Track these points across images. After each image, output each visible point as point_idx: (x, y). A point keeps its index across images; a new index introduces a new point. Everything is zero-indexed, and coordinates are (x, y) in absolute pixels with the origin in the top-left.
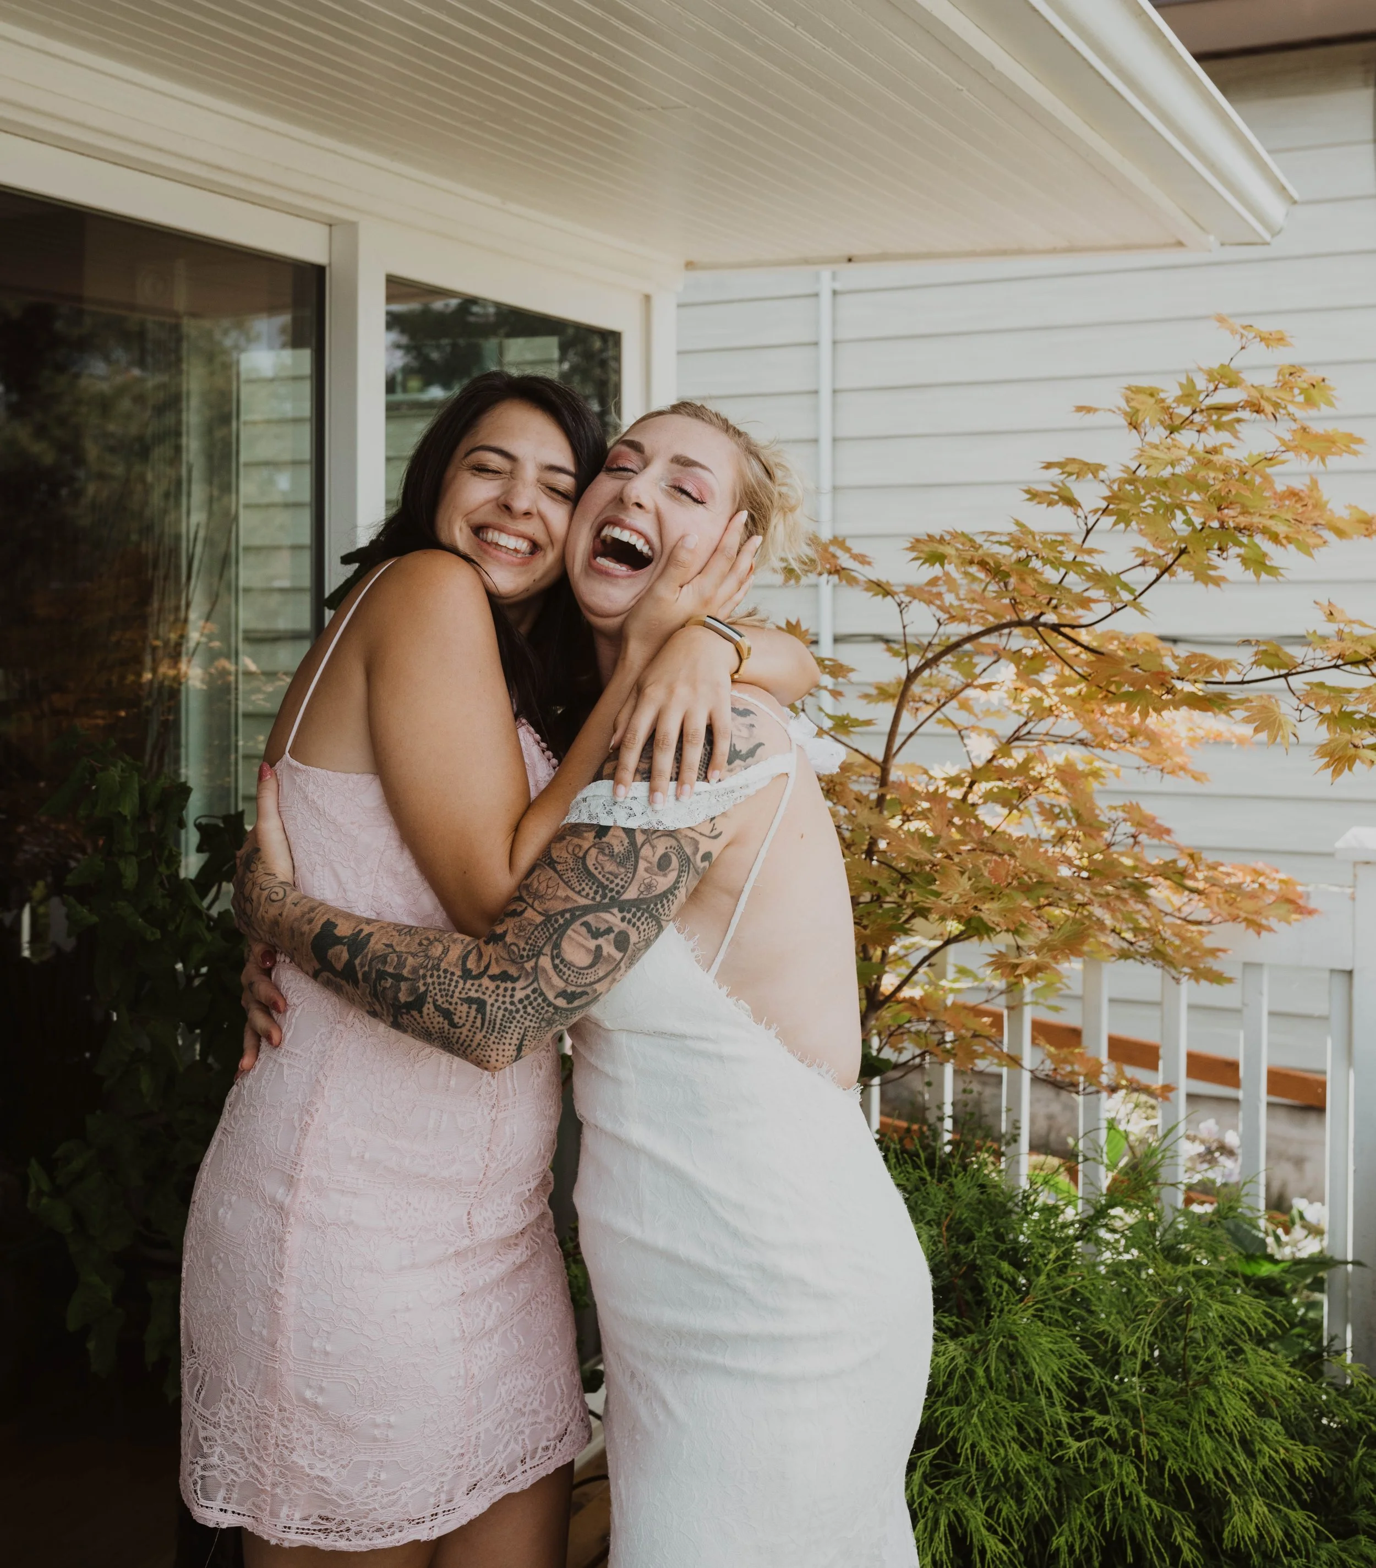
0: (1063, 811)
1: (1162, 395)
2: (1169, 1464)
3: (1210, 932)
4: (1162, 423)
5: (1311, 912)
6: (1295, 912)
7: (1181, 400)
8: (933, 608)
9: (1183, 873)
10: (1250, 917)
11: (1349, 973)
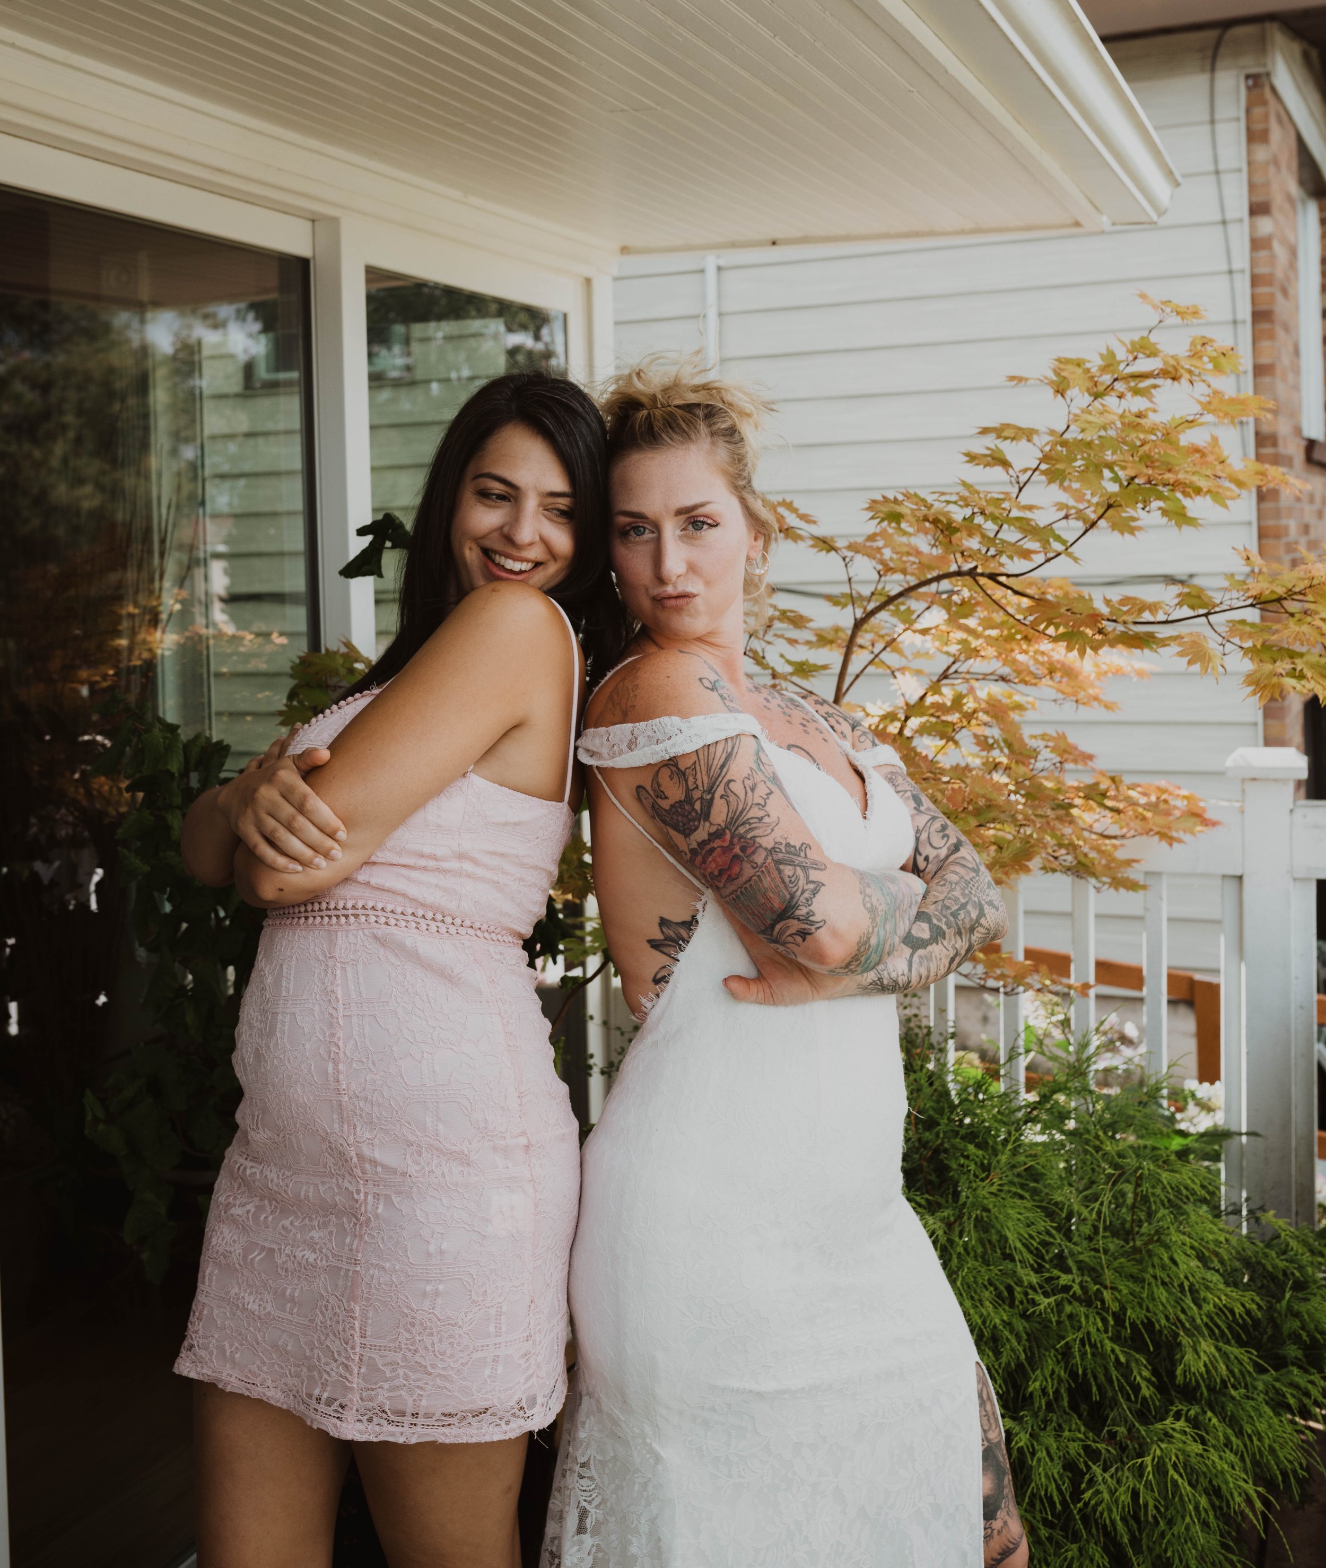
0: (996, 741)
1: (1088, 365)
2: (1128, 1313)
3: (1122, 845)
4: (1088, 390)
5: (1215, 824)
6: (1201, 825)
7: (1104, 369)
8: (874, 563)
9: (1104, 795)
10: (1163, 831)
11: (1240, 878)
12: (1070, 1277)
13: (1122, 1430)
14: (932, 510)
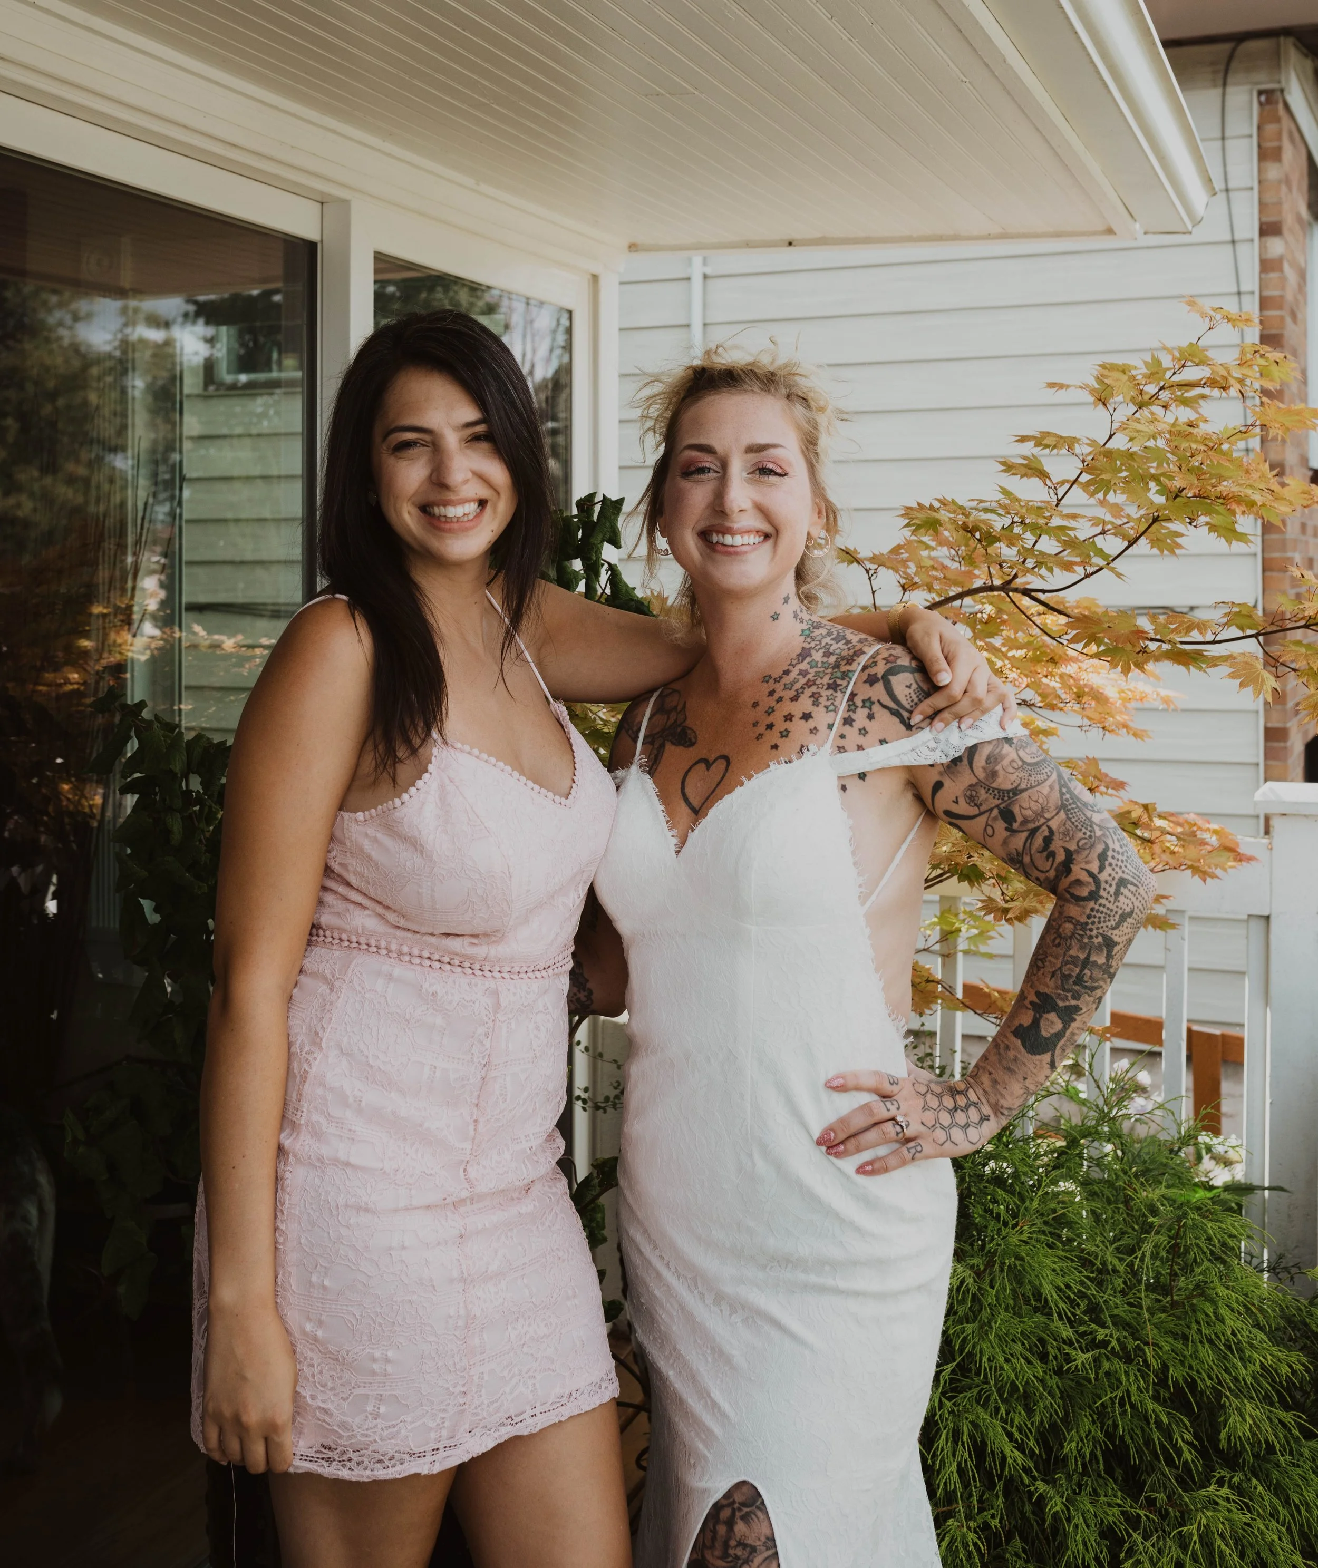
1: (1134, 372)
2: (1171, 1372)
4: (1133, 400)
5: (1250, 859)
6: (1235, 860)
7: (1151, 377)
8: (898, 576)
9: (1137, 824)
10: (1196, 864)
11: (1268, 918)
12: (1107, 1331)
13: (1161, 1497)
14: (971, 518)
